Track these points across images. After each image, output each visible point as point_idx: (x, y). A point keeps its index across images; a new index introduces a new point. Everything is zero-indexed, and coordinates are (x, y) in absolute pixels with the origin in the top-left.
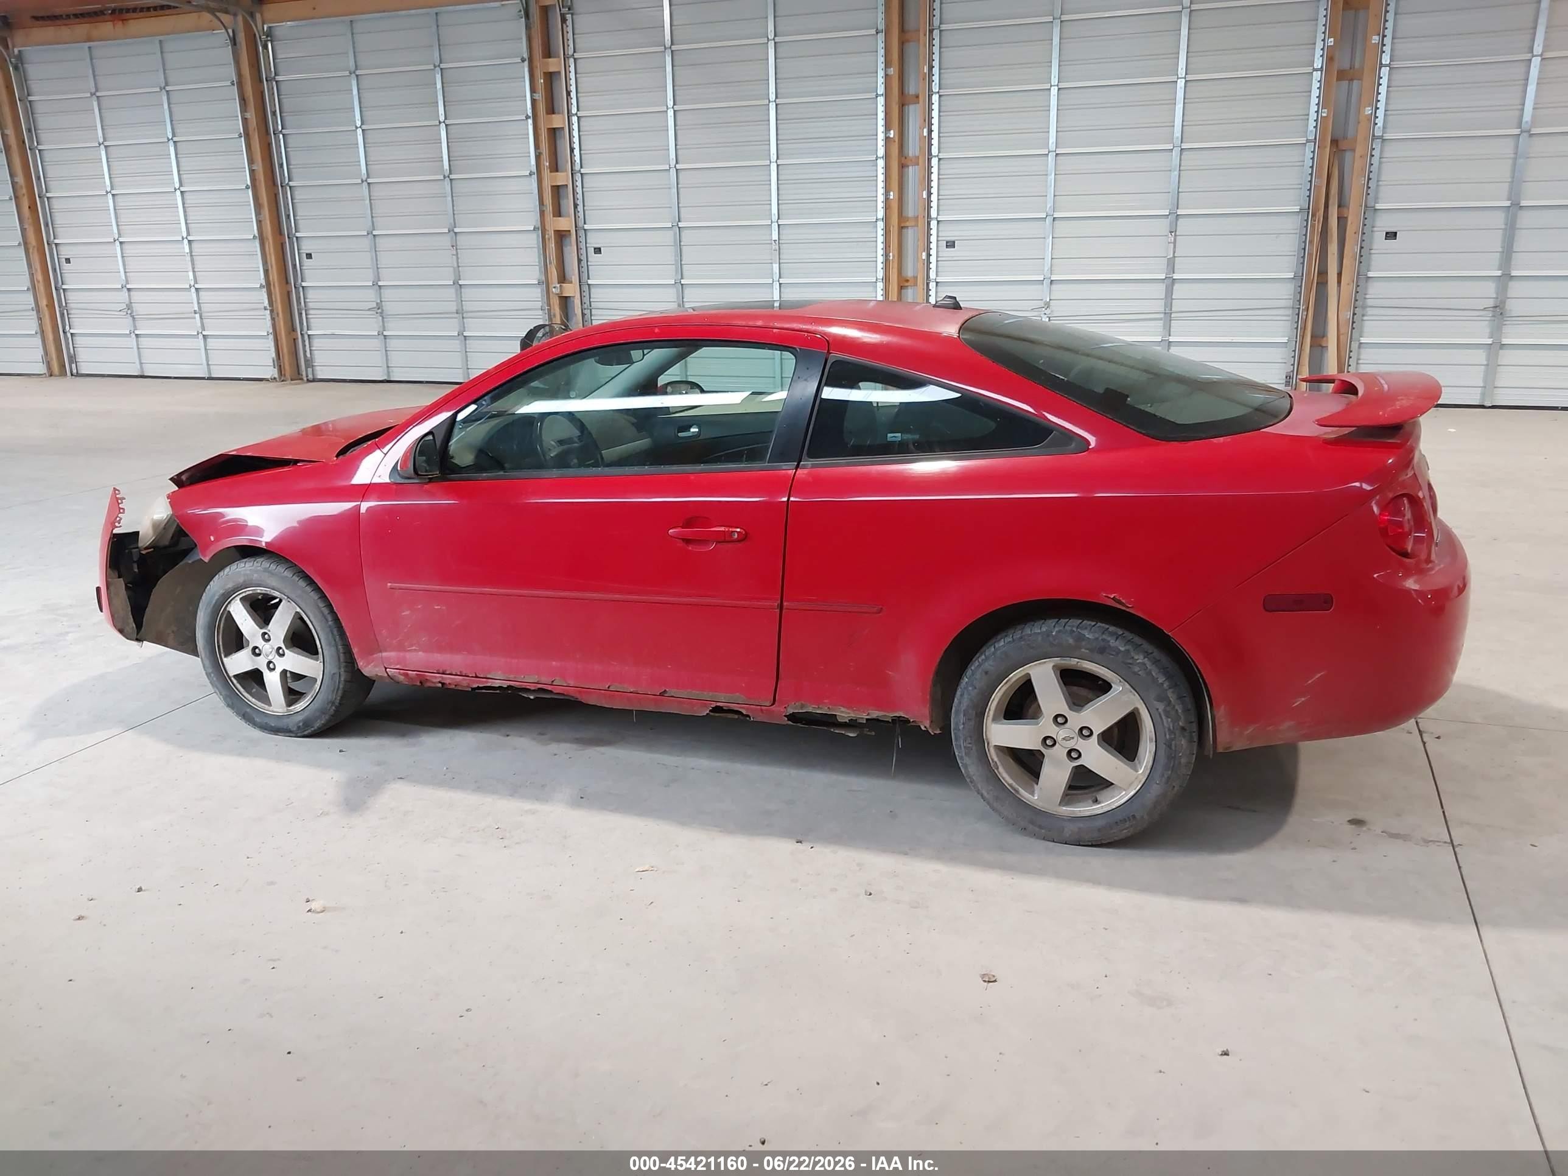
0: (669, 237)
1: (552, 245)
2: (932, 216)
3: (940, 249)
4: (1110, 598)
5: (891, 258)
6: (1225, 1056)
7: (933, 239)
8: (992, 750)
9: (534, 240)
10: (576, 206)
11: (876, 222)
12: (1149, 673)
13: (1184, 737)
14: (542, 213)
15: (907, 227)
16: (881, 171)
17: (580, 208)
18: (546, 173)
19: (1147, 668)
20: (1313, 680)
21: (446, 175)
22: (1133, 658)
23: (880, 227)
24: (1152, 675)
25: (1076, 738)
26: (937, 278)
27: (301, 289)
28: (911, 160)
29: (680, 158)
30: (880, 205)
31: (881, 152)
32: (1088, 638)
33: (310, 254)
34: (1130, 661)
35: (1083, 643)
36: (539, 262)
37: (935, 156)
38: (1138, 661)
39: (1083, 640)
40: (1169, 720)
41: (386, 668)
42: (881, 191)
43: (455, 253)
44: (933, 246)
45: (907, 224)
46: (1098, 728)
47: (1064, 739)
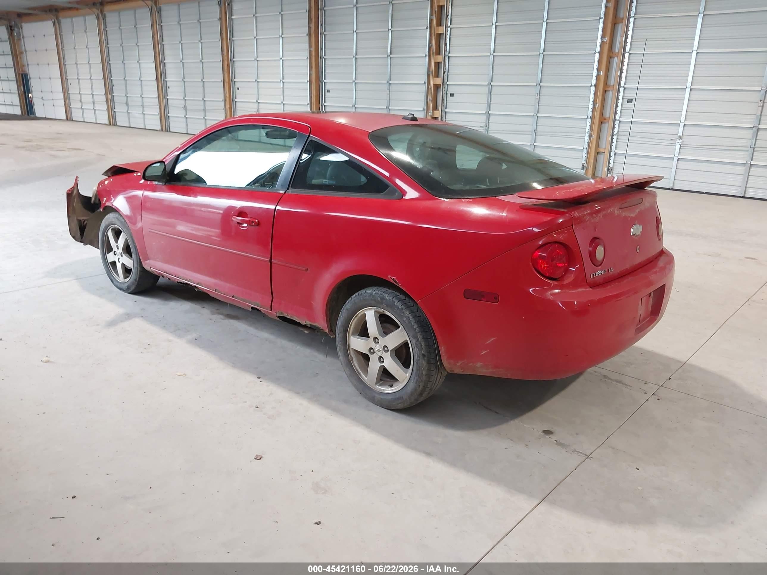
0: (485, 90)
1: (431, 91)
2: (621, 86)
3: (624, 103)
4: (392, 279)
5: (597, 106)
6: (316, 525)
7: (621, 97)
8: (351, 351)
9: (424, 88)
10: (444, 72)
11: (591, 87)
12: (410, 322)
13: (424, 360)
14: (429, 75)
15: (609, 91)
16: (597, 59)
17: (446, 73)
18: (433, 56)
19: (410, 319)
20: (490, 341)
21: (389, 55)
22: (404, 313)
23: (593, 90)
24: (411, 323)
25: (382, 351)
26: (620, 119)
27: (323, 106)
28: (615, 54)
29: (496, 50)
30: (594, 78)
31: (598, 50)
32: (386, 299)
33: (329, 90)
34: (402, 314)
35: (384, 301)
36: (425, 99)
37: (627, 52)
38: (406, 315)
39: (384, 299)
40: (418, 349)
41: (151, 268)
42: (595, 70)
43: (389, 93)
44: (620, 101)
45: (609, 89)
46: (391, 347)
47: (377, 350)
